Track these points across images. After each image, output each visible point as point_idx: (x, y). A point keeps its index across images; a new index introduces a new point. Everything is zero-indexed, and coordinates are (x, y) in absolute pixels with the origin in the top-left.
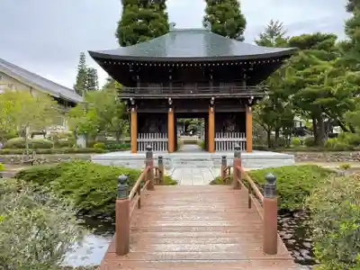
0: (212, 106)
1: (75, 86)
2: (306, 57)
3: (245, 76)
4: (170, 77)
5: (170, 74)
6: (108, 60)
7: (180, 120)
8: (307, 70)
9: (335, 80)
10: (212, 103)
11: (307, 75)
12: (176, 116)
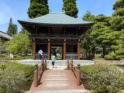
0: (65, 42)
1: (7, 32)
2: (100, 25)
3: (77, 31)
4: (49, 31)
5: (49, 29)
6: (25, 24)
7: (52, 47)
8: (100, 30)
9: (108, 34)
10: (65, 41)
11: (100, 31)
12: (51, 46)
